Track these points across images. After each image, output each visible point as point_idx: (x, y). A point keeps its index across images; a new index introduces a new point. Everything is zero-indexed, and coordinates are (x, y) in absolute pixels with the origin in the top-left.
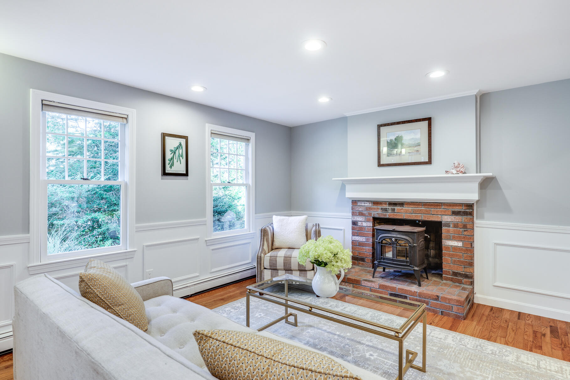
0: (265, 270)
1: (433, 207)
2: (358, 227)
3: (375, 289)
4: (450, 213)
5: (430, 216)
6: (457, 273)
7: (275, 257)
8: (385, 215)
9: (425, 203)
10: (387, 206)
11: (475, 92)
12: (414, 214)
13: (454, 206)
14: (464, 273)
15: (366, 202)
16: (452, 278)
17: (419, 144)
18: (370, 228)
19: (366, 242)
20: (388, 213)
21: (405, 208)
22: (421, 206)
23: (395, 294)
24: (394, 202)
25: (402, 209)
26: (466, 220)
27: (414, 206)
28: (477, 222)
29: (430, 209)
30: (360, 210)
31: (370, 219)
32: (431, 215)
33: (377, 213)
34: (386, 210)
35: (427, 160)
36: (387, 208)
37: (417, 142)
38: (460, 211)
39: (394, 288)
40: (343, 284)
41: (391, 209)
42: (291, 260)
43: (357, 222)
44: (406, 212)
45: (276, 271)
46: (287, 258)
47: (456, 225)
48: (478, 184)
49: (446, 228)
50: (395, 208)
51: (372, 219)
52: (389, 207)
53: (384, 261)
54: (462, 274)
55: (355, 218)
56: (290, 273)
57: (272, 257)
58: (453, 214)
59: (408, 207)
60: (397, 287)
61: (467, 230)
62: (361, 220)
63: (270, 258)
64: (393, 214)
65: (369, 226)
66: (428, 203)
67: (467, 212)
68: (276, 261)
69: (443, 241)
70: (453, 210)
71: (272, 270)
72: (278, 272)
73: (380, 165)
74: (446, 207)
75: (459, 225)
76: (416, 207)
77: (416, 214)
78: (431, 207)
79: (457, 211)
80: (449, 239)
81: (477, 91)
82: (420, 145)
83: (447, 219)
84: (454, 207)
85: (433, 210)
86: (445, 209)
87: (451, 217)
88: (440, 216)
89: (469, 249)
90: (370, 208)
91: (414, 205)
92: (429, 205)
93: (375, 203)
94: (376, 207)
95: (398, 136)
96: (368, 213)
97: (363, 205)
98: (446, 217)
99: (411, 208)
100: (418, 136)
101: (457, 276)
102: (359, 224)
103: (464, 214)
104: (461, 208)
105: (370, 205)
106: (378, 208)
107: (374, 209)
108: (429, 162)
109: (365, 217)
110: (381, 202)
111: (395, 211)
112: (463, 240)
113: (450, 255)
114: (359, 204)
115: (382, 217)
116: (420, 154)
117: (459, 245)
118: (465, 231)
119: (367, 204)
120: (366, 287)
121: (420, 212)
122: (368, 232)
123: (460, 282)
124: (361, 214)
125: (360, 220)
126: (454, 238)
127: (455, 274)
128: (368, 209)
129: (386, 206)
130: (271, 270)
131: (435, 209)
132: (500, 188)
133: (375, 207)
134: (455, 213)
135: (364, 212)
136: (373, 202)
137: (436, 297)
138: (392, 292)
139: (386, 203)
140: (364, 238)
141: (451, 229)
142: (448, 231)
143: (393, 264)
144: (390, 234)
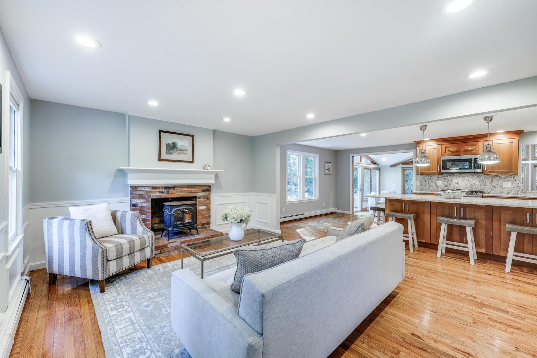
0: (110, 262)
1: (192, 188)
2: (138, 207)
3: (178, 246)
4: (201, 191)
7: (120, 245)
8: (162, 196)
9: (188, 186)
10: (163, 190)
11: (213, 129)
12: (181, 194)
14: (206, 222)
15: (146, 188)
16: (202, 227)
18: (150, 207)
19: (145, 219)
20: (165, 194)
21: (177, 190)
22: (186, 188)
24: (168, 186)
25: (174, 191)
26: (208, 194)
28: (212, 195)
30: (140, 194)
31: (149, 200)
32: (191, 193)
33: (156, 195)
34: (162, 192)
36: (163, 191)
37: (185, 148)
38: (205, 190)
39: (190, 241)
41: (167, 191)
43: (136, 204)
44: (177, 192)
46: (131, 242)
47: (204, 198)
48: (214, 176)
49: (199, 199)
51: (151, 200)
52: (165, 190)
53: (177, 226)
55: (135, 201)
60: (192, 239)
61: (208, 200)
62: (141, 202)
63: (116, 247)
64: (168, 195)
65: (149, 205)
67: (208, 190)
69: (198, 207)
73: (160, 160)
74: (199, 188)
76: (183, 189)
77: (183, 193)
80: (200, 205)
82: (187, 150)
83: (200, 194)
84: (203, 188)
85: (193, 190)
87: (201, 193)
88: (196, 193)
89: (209, 210)
90: (149, 192)
91: (182, 187)
92: (190, 187)
93: (154, 187)
94: (155, 191)
95: (174, 142)
96: (148, 196)
97: (143, 189)
98: (199, 193)
99: (180, 190)
100: (187, 145)
102: (139, 205)
104: (206, 188)
105: (150, 189)
106: (156, 191)
107: (153, 192)
108: (192, 162)
109: (144, 199)
110: (158, 187)
111: (170, 192)
112: (206, 205)
113: (201, 215)
114: (139, 189)
115: (160, 197)
116: (187, 156)
117: (205, 208)
119: (147, 189)
120: (171, 247)
121: (185, 192)
122: (148, 211)
123: (205, 228)
124: (141, 197)
125: (140, 202)
126: (202, 205)
127: (203, 224)
128: (147, 192)
129: (162, 189)
132: (219, 178)
133: (153, 191)
134: (203, 191)
135: (144, 195)
136: (151, 187)
137: (212, 236)
139: (163, 187)
140: (144, 215)
141: (201, 200)
142: (200, 201)
143: (184, 226)
144: (181, 207)
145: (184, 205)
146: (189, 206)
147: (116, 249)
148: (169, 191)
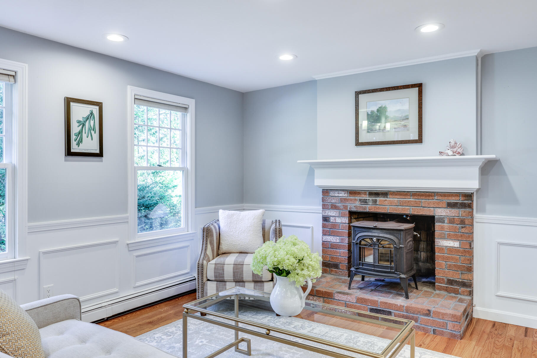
0: (209, 282)
1: (423, 198)
2: (331, 223)
3: (352, 303)
4: (445, 205)
5: (420, 209)
6: (453, 280)
7: (222, 265)
8: (365, 208)
9: (414, 193)
10: (367, 197)
11: (475, 52)
12: (400, 207)
13: (449, 196)
14: (460, 280)
15: (340, 192)
16: (447, 287)
17: (407, 117)
18: (346, 225)
19: (340, 244)
20: (369, 206)
21: (390, 199)
22: (409, 197)
23: (377, 309)
24: (376, 192)
25: (386, 200)
26: (464, 214)
27: (401, 197)
28: (477, 216)
29: (421, 200)
30: (333, 201)
31: (346, 214)
32: (422, 208)
33: (355, 206)
34: (365, 202)
35: (417, 138)
36: (366, 199)
37: (404, 115)
38: (457, 203)
39: (375, 302)
40: (311, 297)
41: (372, 200)
42: (243, 268)
43: (328, 218)
44: (391, 204)
45: (223, 283)
46: (238, 265)
47: (452, 221)
48: (478, 169)
49: (440, 224)
50: (376, 198)
51: (348, 213)
52: (369, 198)
53: (363, 267)
54: (459, 281)
55: (326, 212)
56: (242, 285)
57: (217, 265)
58: (448, 206)
59: (393, 198)
60: (379, 301)
61: (465, 227)
62: (334, 215)
63: (215, 266)
64: (375, 207)
65: (344, 222)
66: (417, 193)
67: (465, 203)
68: (223, 270)
69: (436, 240)
70: (449, 201)
71: (219, 282)
72: (225, 285)
73: (358, 144)
74: (440, 198)
75: (455, 220)
76: (403, 197)
77: (403, 207)
78: (421, 198)
79: (453, 202)
80: (443, 238)
81: (479, 50)
82: (408, 119)
83: (440, 212)
84: (450, 198)
85: (424, 201)
86: (439, 200)
87: (445, 209)
88: (432, 209)
89: (468, 251)
90: (346, 200)
91: (401, 195)
92: (419, 195)
93: (352, 192)
94: (353, 198)
95: (381, 107)
96: (343, 206)
97: (337, 195)
98: (439, 210)
99: (396, 199)
100: (406, 107)
101: (452, 285)
102: (332, 220)
103: (462, 206)
104: (457, 198)
105: (346, 195)
106: (355, 199)
107: (351, 200)
108: (420, 140)
109: (339, 211)
110: (359, 192)
111: (378, 203)
112: (460, 239)
113: (443, 258)
114: (332, 194)
115: (361, 210)
116: (408, 130)
117: (456, 246)
118: (462, 227)
119: (342, 195)
120: (340, 301)
121: (408, 204)
122: (343, 231)
123: (456, 292)
124: (334, 207)
125: (332, 215)
126: (450, 237)
127: (451, 282)
128: (343, 200)
129: (365, 196)
130: (216, 283)
131: (426, 200)
132: (505, 174)
133: (351, 198)
134: (451, 205)
135: (338, 204)
136: (349, 191)
137: (427, 312)
138: (372, 307)
139: (366, 193)
140: (338, 238)
141: (446, 225)
142: (442, 228)
143: (374, 271)
144: (371, 232)
145: (375, 228)
146: (387, 233)
147: (215, 268)
148: (376, 201)
